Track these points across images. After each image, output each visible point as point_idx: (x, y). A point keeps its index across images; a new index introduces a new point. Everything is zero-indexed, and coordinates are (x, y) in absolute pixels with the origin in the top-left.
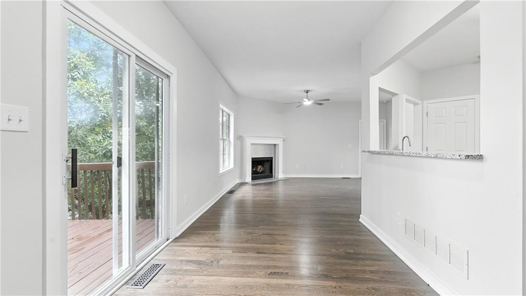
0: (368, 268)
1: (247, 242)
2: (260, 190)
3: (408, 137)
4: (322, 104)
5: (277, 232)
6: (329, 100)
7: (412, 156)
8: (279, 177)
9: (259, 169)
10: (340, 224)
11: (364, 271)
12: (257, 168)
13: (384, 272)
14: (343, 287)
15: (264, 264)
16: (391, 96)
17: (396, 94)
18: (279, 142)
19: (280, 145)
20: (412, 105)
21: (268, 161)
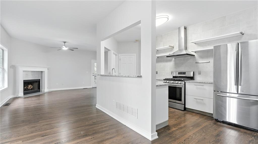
0: (103, 126)
1: (32, 132)
2: (32, 100)
3: (114, 69)
4: (73, 50)
5: (53, 122)
6: (77, 48)
7: (120, 77)
8: (45, 91)
9: (29, 87)
10: (87, 110)
11: (102, 128)
12: (28, 87)
13: (110, 126)
14: (95, 137)
15: (48, 141)
16: (108, 51)
17: (110, 50)
18: (45, 70)
19: (45, 72)
20: (115, 56)
21: (37, 82)
